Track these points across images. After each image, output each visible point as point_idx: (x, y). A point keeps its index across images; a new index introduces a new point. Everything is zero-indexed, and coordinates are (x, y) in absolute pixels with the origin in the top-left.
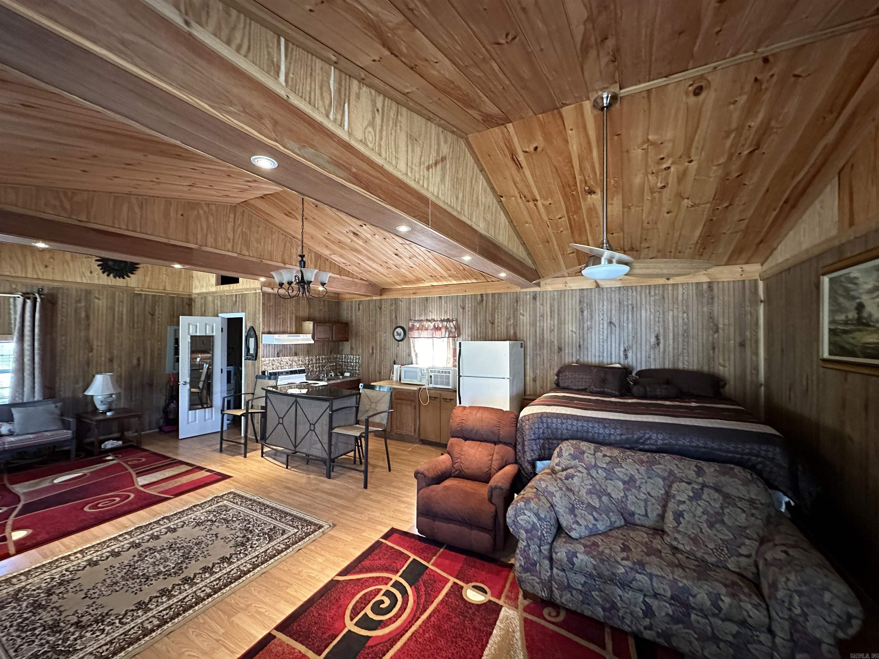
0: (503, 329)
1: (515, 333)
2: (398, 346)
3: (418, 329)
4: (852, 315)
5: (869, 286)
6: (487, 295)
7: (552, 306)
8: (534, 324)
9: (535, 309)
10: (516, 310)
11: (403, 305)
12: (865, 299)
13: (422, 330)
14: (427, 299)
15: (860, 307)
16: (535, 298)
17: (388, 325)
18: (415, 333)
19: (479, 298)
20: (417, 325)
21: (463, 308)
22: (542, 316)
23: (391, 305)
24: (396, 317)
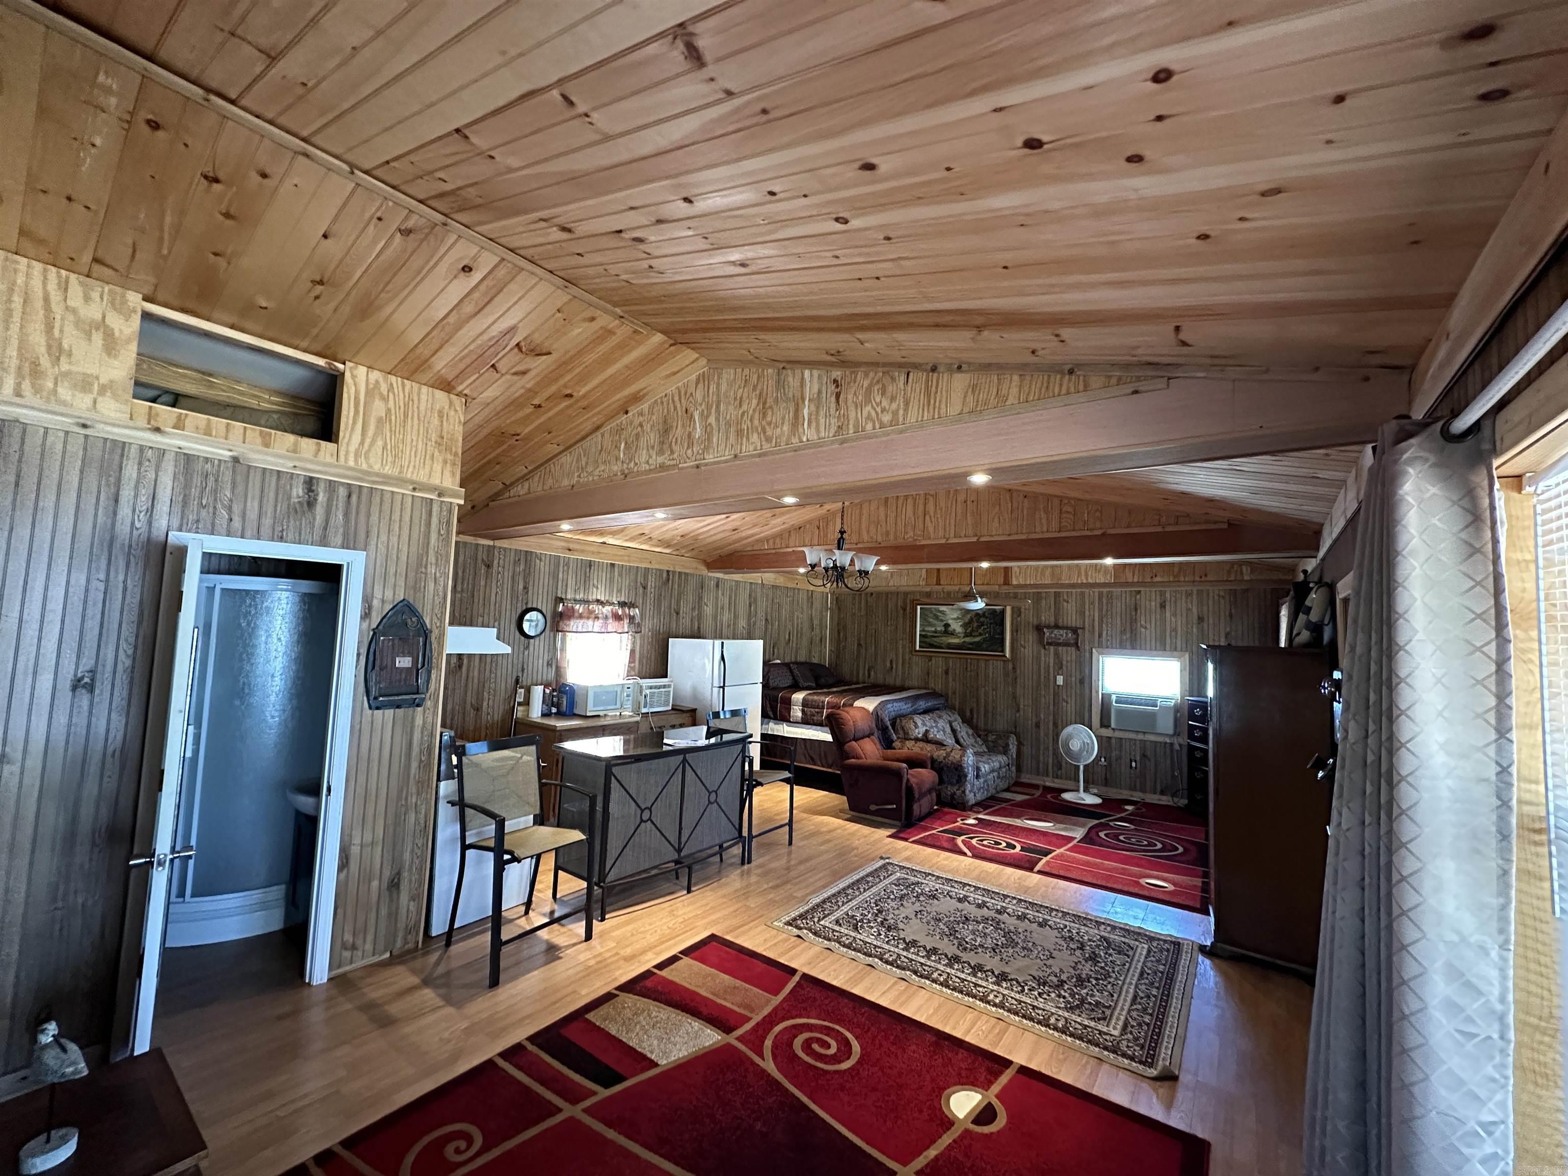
0: (688, 623)
1: (699, 628)
2: (528, 647)
3: (581, 617)
4: (940, 628)
5: (955, 616)
6: (674, 572)
7: (730, 598)
8: (715, 617)
9: (717, 598)
10: (700, 598)
11: (543, 568)
12: (950, 622)
13: (588, 618)
14: (590, 564)
15: (947, 626)
16: (717, 586)
17: (507, 605)
18: (573, 624)
19: (665, 575)
20: (580, 608)
21: (645, 588)
22: (722, 608)
23: (517, 562)
24: (525, 588)
